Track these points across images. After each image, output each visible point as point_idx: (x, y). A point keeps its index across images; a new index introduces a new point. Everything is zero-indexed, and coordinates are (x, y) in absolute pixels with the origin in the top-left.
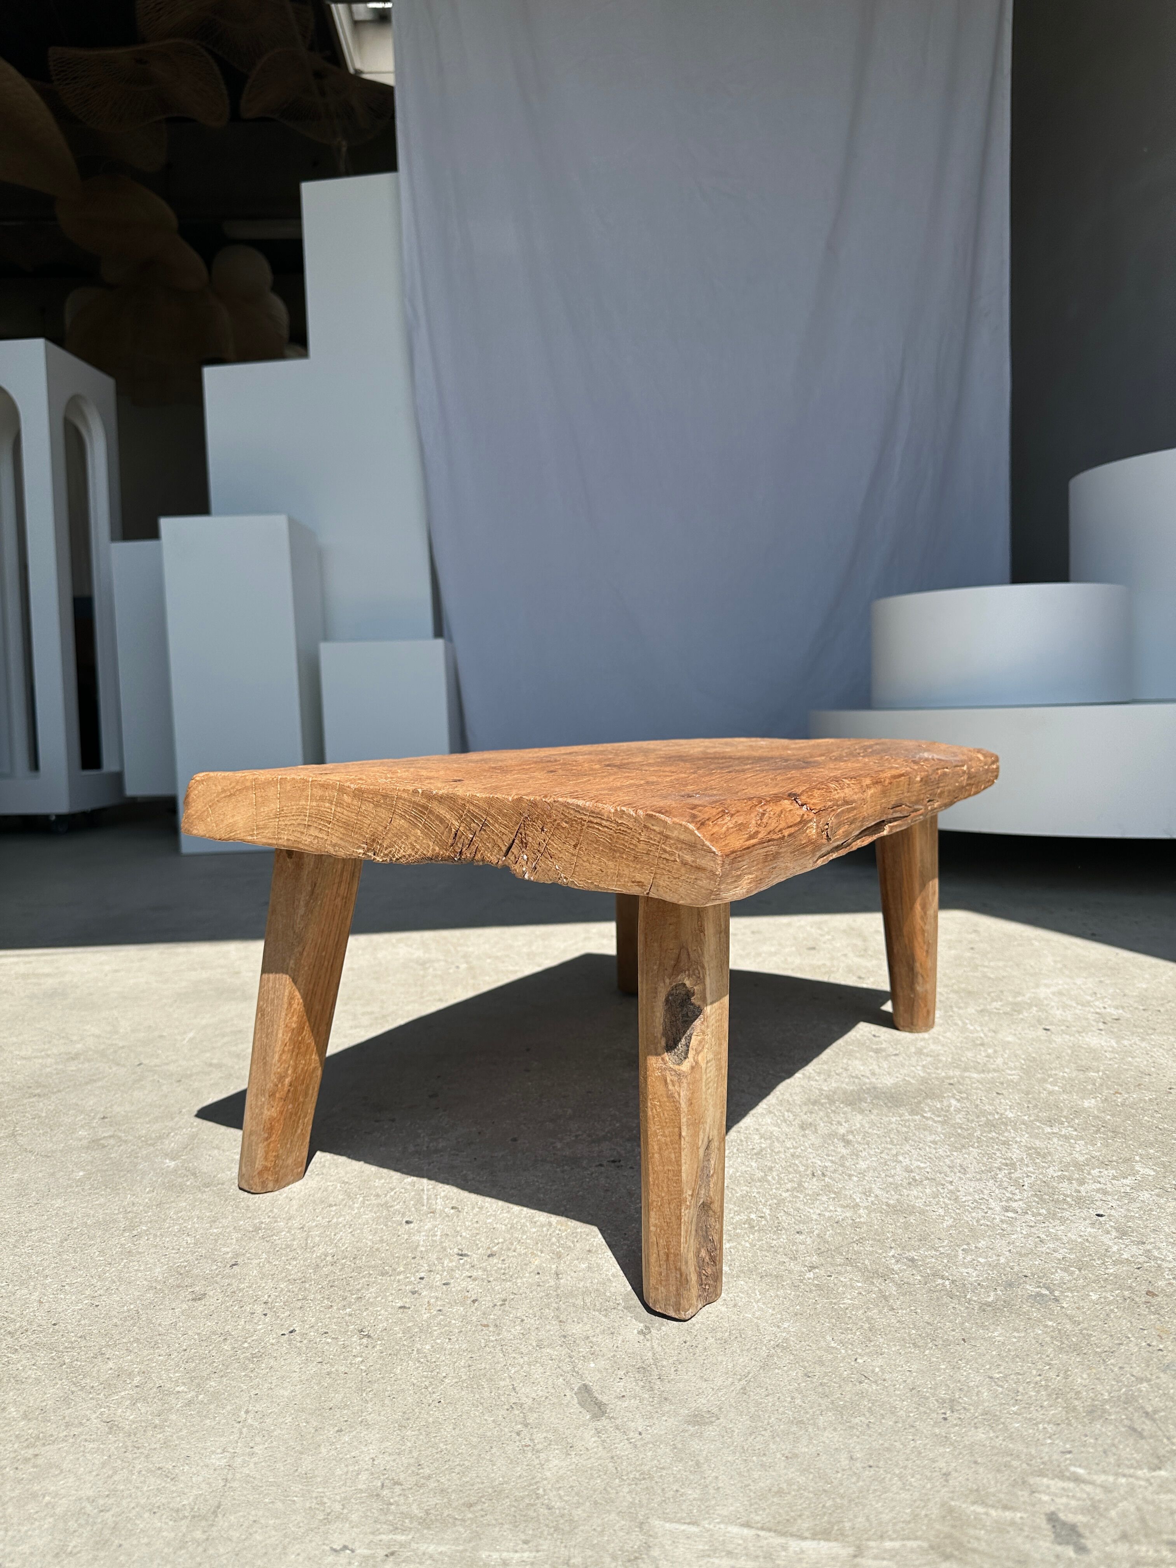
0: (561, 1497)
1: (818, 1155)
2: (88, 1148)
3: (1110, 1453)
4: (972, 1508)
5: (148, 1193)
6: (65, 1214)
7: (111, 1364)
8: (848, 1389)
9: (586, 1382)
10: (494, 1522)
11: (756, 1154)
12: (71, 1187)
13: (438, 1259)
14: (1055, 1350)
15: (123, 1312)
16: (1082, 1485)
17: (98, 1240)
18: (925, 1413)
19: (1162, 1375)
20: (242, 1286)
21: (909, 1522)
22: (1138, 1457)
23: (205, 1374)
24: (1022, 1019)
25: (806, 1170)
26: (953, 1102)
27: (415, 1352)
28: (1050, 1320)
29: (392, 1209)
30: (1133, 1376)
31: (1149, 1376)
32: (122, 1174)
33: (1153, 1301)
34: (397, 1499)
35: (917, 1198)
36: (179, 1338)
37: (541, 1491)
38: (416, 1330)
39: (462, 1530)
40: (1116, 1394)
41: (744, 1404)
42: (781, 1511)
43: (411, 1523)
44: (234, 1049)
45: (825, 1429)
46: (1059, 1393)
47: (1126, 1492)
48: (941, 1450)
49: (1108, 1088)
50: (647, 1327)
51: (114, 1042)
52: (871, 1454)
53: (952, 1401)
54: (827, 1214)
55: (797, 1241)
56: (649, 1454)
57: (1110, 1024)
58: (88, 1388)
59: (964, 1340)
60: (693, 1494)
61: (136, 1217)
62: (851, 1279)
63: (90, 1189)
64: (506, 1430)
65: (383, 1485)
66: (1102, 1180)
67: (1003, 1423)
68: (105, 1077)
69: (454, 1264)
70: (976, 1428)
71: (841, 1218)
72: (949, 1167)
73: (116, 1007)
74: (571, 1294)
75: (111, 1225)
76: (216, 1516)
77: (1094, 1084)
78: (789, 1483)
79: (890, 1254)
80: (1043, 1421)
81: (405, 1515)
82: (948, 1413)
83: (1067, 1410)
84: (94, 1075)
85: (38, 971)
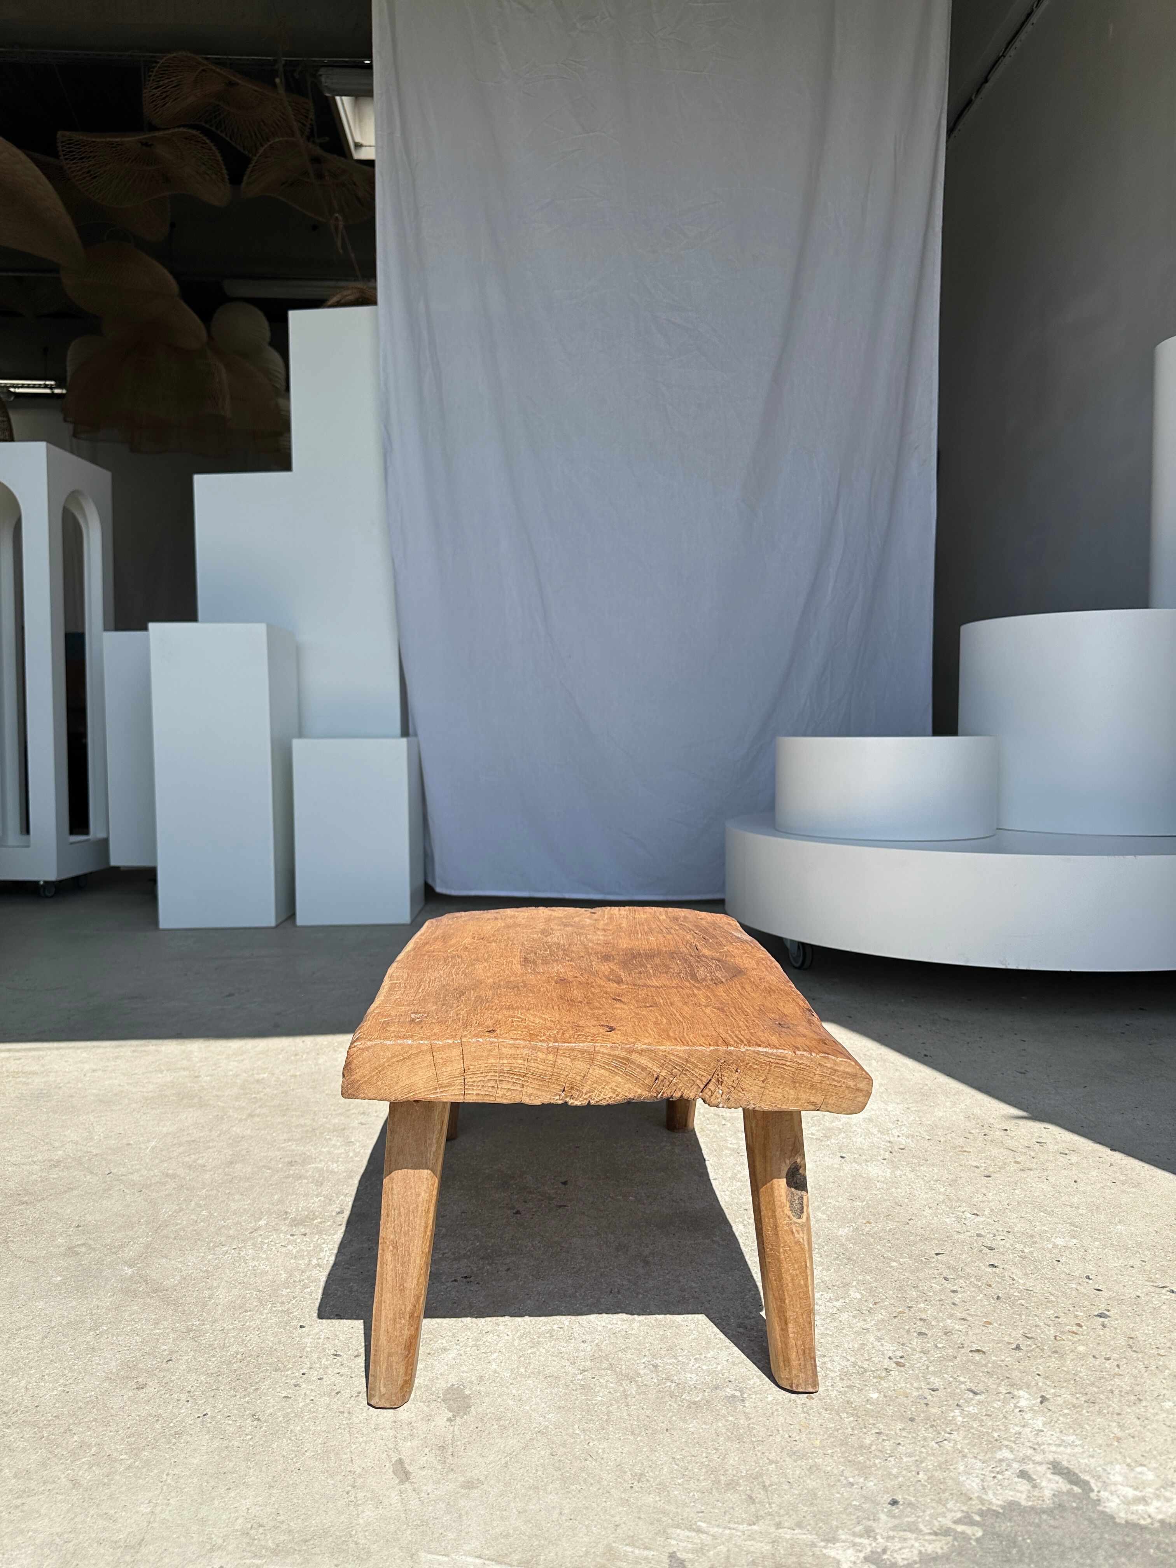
0: (365, 1537)
1: (620, 1275)
2: (65, 1255)
3: (727, 1514)
4: (625, 1548)
5: (109, 1297)
6: (46, 1315)
7: (76, 1438)
8: (576, 1465)
9: (402, 1457)
10: (319, 1552)
11: (574, 1273)
12: (51, 1291)
13: (319, 1358)
14: (725, 1439)
15: (87, 1398)
16: (700, 1535)
17: (70, 1338)
18: (620, 1482)
19: (788, 1459)
20: (173, 1378)
21: (582, 1557)
22: (744, 1516)
23: (141, 1446)
24: (828, 1146)
25: (607, 1288)
27: (289, 1432)
28: (732, 1416)
29: (291, 1315)
30: (768, 1459)
31: (779, 1459)
32: (90, 1279)
34: (259, 1536)
36: (125, 1419)
37: (353, 1533)
38: (293, 1415)
39: (297, 1557)
40: (751, 1472)
41: (503, 1474)
42: (504, 1548)
43: (266, 1552)
44: (187, 1159)
45: (551, 1493)
46: (714, 1471)
47: (726, 1539)
48: (621, 1509)
49: (864, 1218)
50: (454, 1416)
51: (89, 1149)
52: (574, 1511)
53: (641, 1474)
54: (609, 1326)
55: (580, 1349)
56: (430, 1508)
57: (894, 1153)
58: (59, 1455)
59: (667, 1430)
60: (451, 1535)
61: (99, 1318)
62: (608, 1381)
63: (65, 1293)
64: (340, 1490)
65: (252, 1527)
67: (668, 1491)
68: (80, 1186)
69: (329, 1362)
70: (649, 1494)
71: (618, 1329)
72: (714, 1287)
73: (92, 1112)
75: (80, 1326)
76: (141, 1546)
77: (855, 1214)
78: (515, 1530)
79: (642, 1361)
80: (695, 1490)
81: (263, 1547)
82: (636, 1483)
83: (714, 1482)
84: (71, 1183)
85: (27, 1069)
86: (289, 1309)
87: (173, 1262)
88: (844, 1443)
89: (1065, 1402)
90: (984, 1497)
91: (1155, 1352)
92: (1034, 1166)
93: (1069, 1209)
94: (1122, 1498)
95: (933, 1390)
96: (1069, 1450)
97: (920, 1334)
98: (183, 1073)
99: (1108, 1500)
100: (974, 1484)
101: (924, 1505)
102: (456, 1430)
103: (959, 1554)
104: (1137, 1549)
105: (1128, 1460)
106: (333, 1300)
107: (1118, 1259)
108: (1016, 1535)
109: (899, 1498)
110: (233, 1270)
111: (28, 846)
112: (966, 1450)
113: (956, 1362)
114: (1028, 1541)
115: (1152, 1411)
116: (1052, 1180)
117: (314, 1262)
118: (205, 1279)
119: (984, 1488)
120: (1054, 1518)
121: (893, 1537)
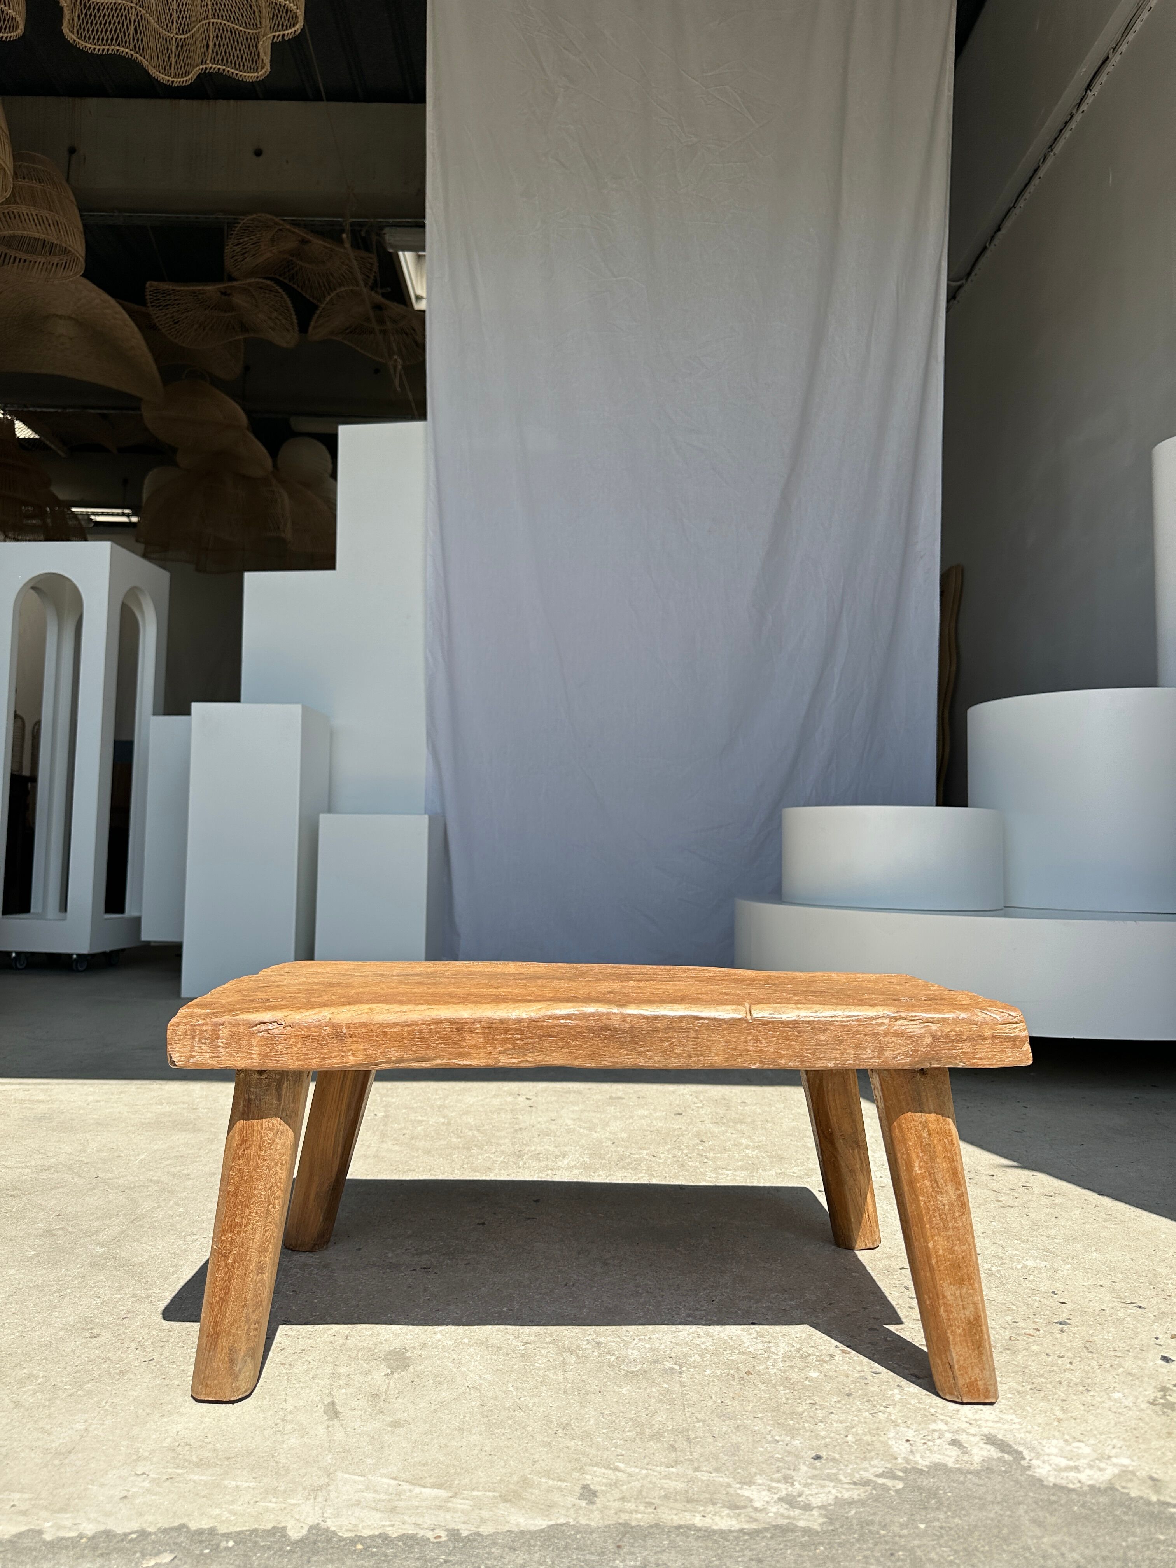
0: (287, 1458)
2: (42, 1236)
3: (647, 1458)
4: (539, 1479)
5: (78, 1269)
6: (15, 1279)
7: (25, 1371)
8: (504, 1414)
9: (335, 1400)
10: (240, 1467)
11: (532, 1269)
12: (23, 1261)
14: (656, 1401)
15: (41, 1342)
16: (617, 1473)
17: (35, 1297)
18: (545, 1429)
19: (716, 1419)
20: (126, 1331)
21: (495, 1483)
22: (663, 1460)
23: (85, 1380)
25: (562, 1282)
26: (706, 1241)
28: (667, 1384)
30: (697, 1418)
31: (707, 1419)
32: (62, 1255)
33: (747, 1377)
34: (185, 1452)
35: (630, 1304)
36: (74, 1359)
37: (276, 1454)
39: (218, 1470)
40: (678, 1427)
41: (431, 1418)
42: (420, 1473)
43: (189, 1464)
44: (173, 1170)
45: (475, 1434)
46: (640, 1424)
47: (642, 1477)
48: (541, 1449)
50: (392, 1372)
51: (81, 1159)
52: (495, 1449)
53: (567, 1424)
54: (559, 1311)
56: (355, 1440)
59: (600, 1392)
61: (65, 1284)
63: (36, 1264)
65: (179, 1445)
66: (773, 1301)
67: (591, 1438)
68: (66, 1186)
70: (572, 1439)
73: (90, 1131)
74: (351, 1350)
75: (46, 1288)
76: (70, 1454)
78: (434, 1460)
79: (587, 1339)
80: (618, 1438)
81: (186, 1460)
82: (560, 1430)
83: (638, 1434)
84: (59, 1183)
85: (35, 1098)
87: (144, 1245)
88: (776, 1409)
89: (1009, 1388)
90: (911, 1457)
91: (1112, 1353)
92: (1016, 1204)
93: (1045, 1238)
94: (1053, 1466)
95: (876, 1373)
96: (1006, 1426)
97: (871, 1329)
98: (182, 1105)
99: (1039, 1466)
100: (901, 1447)
101: (848, 1461)
102: (392, 1382)
103: (876, 1500)
104: (1061, 1505)
105: (1066, 1437)
107: (1088, 1279)
108: (938, 1488)
109: (824, 1454)
111: (64, 919)
112: (899, 1421)
113: (904, 1353)
114: (950, 1494)
115: (1099, 1400)
116: (1032, 1215)
119: (912, 1451)
120: (980, 1478)
121: (811, 1484)
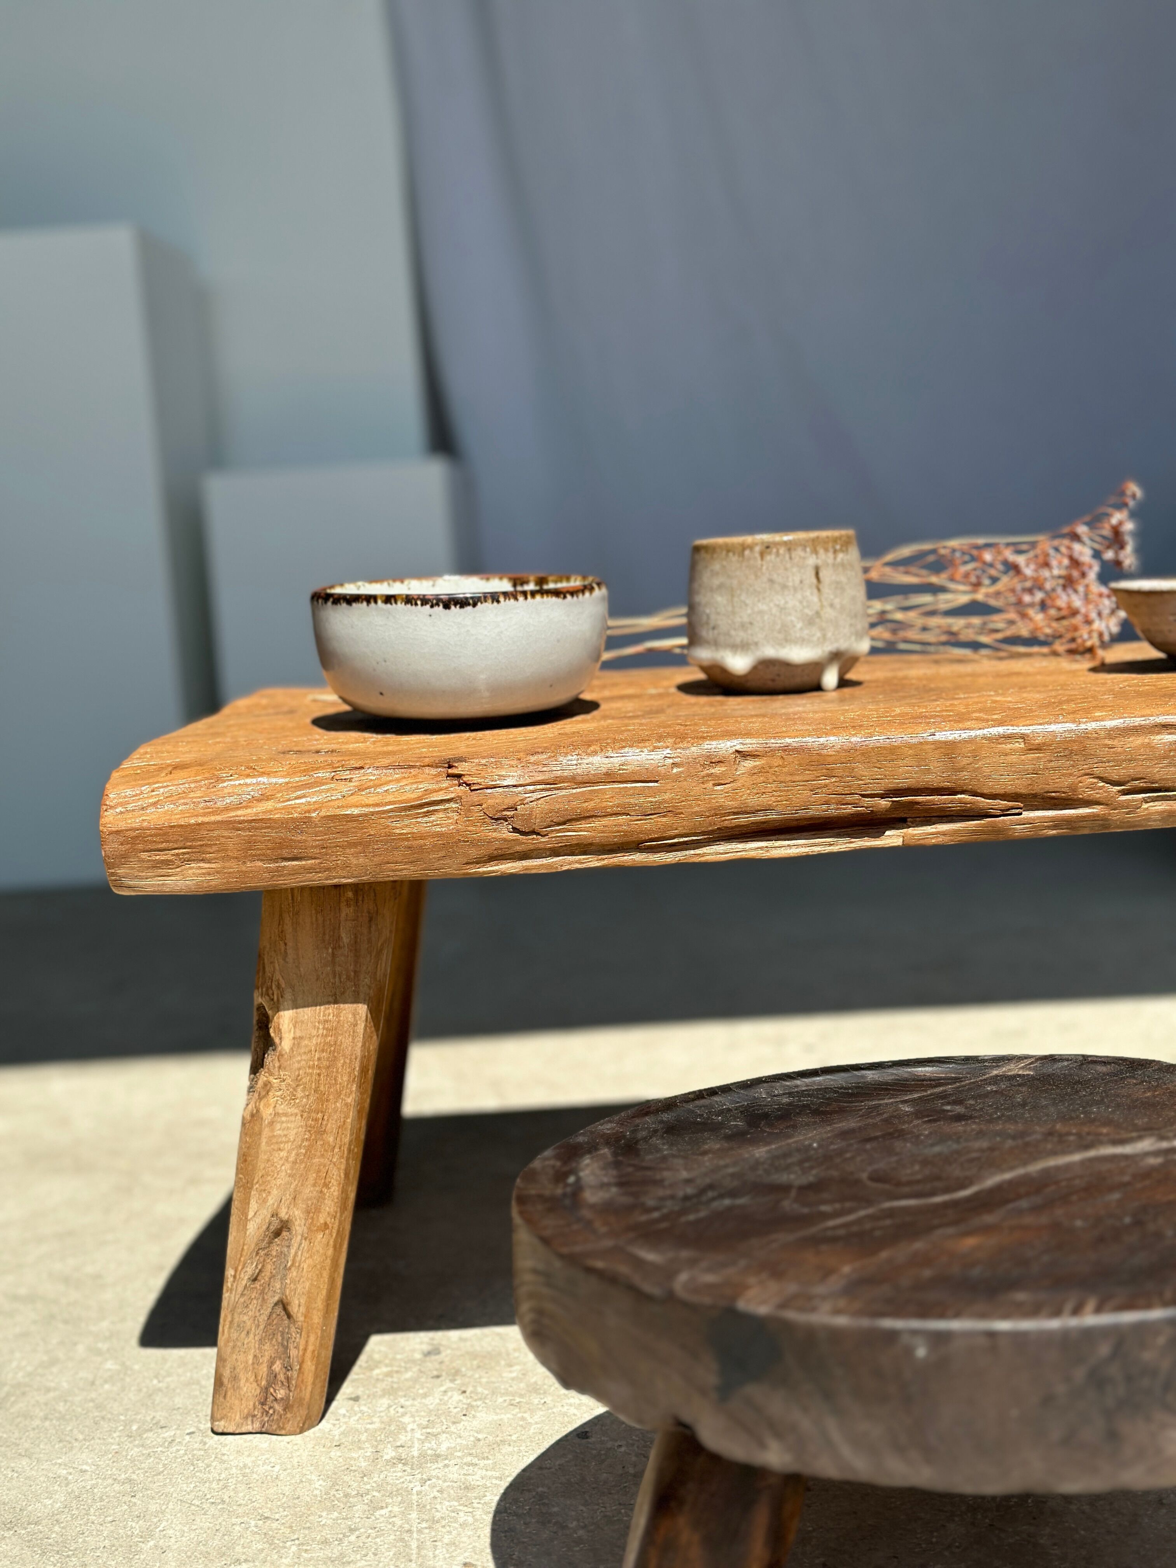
86: (342, 1555)
87: (45, 1466)
106: (450, 1532)
110: (194, 1476)
117: (389, 1453)
118: (127, 1498)
